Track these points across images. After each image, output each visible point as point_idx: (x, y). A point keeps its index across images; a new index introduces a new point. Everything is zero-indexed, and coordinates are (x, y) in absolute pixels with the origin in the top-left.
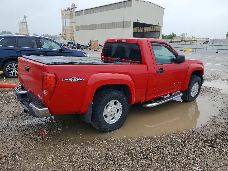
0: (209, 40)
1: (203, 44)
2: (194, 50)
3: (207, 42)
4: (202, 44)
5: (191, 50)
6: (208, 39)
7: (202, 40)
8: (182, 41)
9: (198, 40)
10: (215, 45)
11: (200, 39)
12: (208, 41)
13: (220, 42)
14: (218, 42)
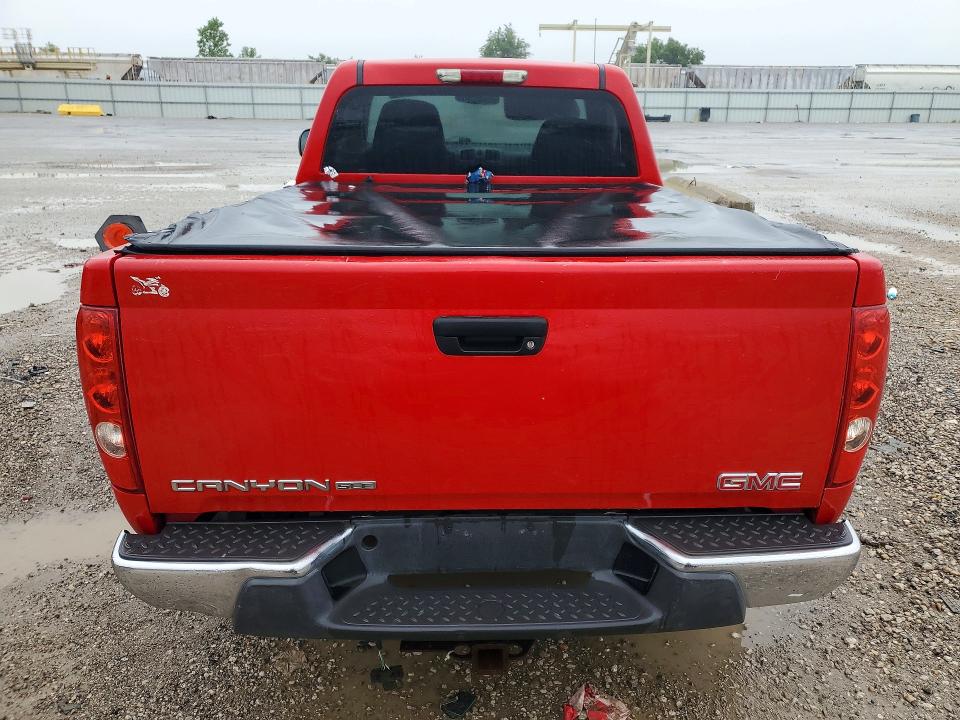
0: (140, 64)
1: (123, 79)
2: (109, 108)
3: (134, 72)
4: (116, 79)
5: (95, 108)
6: (138, 56)
7: (109, 62)
8: (23, 63)
9: (99, 62)
10: (171, 83)
11: (101, 58)
12: (139, 69)
13: (192, 72)
14: (182, 71)
